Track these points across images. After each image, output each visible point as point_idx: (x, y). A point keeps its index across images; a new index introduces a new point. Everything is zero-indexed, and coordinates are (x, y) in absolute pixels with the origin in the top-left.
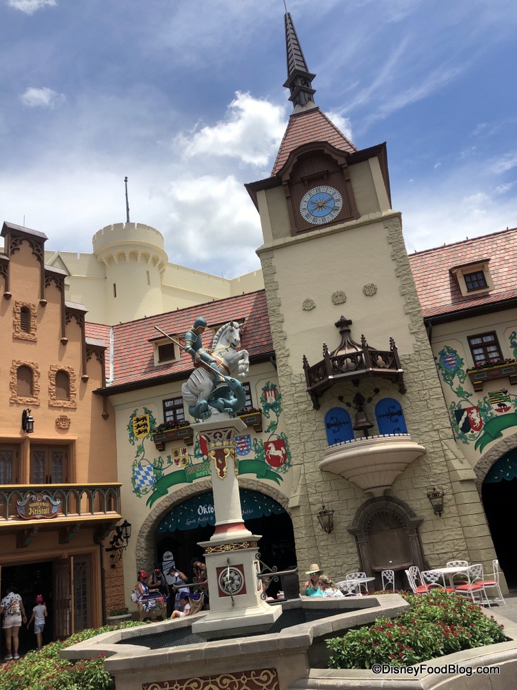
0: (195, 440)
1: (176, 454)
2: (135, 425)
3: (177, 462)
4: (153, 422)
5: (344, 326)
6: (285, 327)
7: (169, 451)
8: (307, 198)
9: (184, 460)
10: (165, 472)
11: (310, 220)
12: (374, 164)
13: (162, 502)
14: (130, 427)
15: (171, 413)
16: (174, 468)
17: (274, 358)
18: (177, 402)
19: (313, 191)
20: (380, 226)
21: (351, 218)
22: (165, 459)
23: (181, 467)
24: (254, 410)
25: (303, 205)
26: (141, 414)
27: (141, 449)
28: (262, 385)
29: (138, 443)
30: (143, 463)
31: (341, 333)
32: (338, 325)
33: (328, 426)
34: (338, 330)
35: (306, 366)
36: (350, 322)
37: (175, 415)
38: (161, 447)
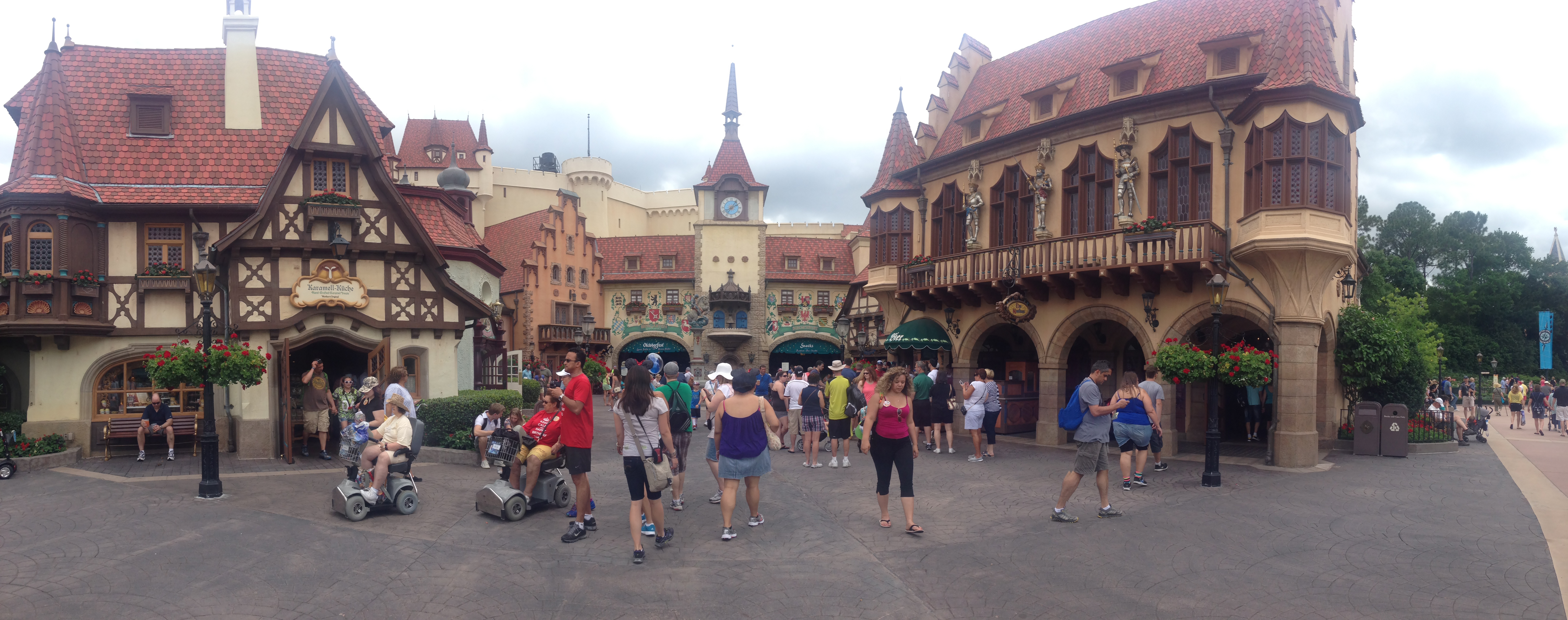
0: (647, 313)
1: (636, 318)
2: (615, 300)
3: (636, 322)
4: (624, 300)
5: (731, 274)
6: (702, 267)
7: (633, 316)
8: (725, 201)
9: (640, 322)
10: (629, 326)
11: (725, 214)
12: (761, 194)
13: (628, 339)
14: (613, 301)
15: (635, 297)
16: (634, 324)
17: (694, 281)
18: (639, 293)
19: (729, 199)
20: (757, 228)
21: (744, 220)
22: (630, 319)
23: (638, 324)
24: (679, 304)
25: (723, 205)
26: (619, 295)
27: (617, 312)
28: (685, 292)
29: (616, 309)
30: (618, 319)
31: (729, 277)
32: (728, 273)
33: (715, 318)
34: (727, 275)
35: (710, 291)
36: (734, 273)
37: (637, 299)
38: (629, 314)
